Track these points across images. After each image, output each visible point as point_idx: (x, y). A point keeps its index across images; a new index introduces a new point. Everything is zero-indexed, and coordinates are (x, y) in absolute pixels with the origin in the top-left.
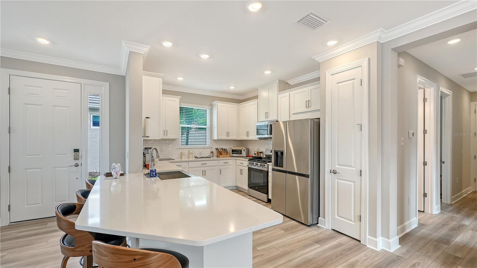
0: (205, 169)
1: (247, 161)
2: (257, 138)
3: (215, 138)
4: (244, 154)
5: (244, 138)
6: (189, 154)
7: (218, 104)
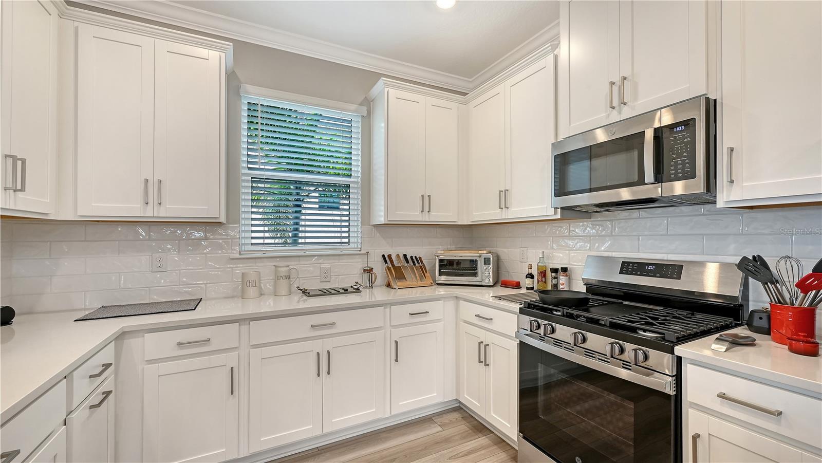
0: (329, 344)
1: (514, 313)
2: (552, 211)
3: (380, 218)
4: (486, 274)
5: (489, 213)
6: (277, 278)
7: (391, 91)
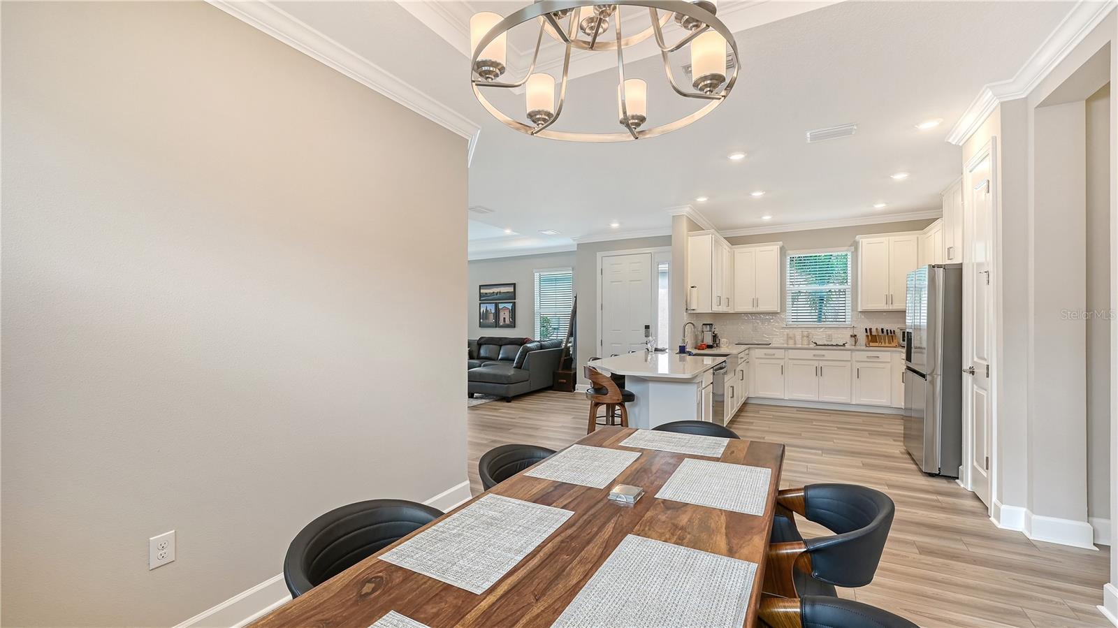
0: (822, 364)
6: (803, 337)
7: (863, 240)
